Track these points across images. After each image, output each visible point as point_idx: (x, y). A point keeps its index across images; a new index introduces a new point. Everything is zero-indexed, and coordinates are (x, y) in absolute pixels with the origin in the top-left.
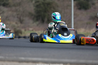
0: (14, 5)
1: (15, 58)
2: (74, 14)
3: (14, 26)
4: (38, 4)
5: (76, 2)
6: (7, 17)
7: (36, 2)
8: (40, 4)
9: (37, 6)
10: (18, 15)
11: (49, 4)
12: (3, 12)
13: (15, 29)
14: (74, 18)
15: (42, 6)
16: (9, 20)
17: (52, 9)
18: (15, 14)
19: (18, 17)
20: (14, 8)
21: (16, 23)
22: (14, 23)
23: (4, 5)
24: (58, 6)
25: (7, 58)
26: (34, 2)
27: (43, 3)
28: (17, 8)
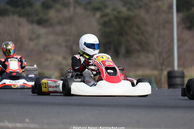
0: (60, 23)
2: (178, 40)
3: (60, 64)
4: (106, 19)
5: (181, 15)
6: (45, 47)
7: (102, 16)
8: (110, 21)
9: (105, 24)
10: (67, 41)
11: (127, 19)
12: (38, 37)
13: (61, 70)
14: (179, 47)
15: (115, 23)
16: (49, 52)
17: (135, 29)
18: (61, 39)
19: (67, 46)
20: (58, 28)
21: (64, 58)
22: (59, 58)
23: (40, 22)
24: (145, 24)
26: (98, 15)
27: (117, 18)
28: (65, 28)
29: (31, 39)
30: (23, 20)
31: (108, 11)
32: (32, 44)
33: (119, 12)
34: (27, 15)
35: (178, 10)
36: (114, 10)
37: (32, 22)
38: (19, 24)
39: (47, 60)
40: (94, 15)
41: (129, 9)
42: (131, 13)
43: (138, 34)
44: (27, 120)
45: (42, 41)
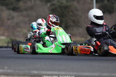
0: (26, 10)
1: (26, 71)
3: (26, 34)
4: (53, 7)
5: (98, 5)
6: (17, 24)
7: (51, 5)
8: (56, 8)
9: (53, 10)
11: (66, 7)
12: (13, 18)
15: (59, 9)
16: (19, 27)
17: (71, 13)
20: (25, 13)
22: (25, 31)
23: (14, 9)
24: (77, 10)
25: (17, 71)
26: (49, 5)
27: (60, 7)
28: (29, 12)
29: (8, 19)
30: (4, 8)
31: (55, 2)
32: (9, 22)
33: (61, 3)
34: (6, 5)
35: (97, 2)
36: (58, 2)
37: (9, 9)
38: (2, 10)
39: (18, 31)
40: (46, 5)
41: (67, 1)
42: (69, 4)
43: (72, 16)
44: (6, 68)
45: (15, 20)
